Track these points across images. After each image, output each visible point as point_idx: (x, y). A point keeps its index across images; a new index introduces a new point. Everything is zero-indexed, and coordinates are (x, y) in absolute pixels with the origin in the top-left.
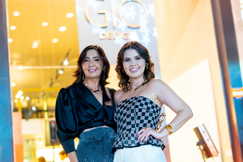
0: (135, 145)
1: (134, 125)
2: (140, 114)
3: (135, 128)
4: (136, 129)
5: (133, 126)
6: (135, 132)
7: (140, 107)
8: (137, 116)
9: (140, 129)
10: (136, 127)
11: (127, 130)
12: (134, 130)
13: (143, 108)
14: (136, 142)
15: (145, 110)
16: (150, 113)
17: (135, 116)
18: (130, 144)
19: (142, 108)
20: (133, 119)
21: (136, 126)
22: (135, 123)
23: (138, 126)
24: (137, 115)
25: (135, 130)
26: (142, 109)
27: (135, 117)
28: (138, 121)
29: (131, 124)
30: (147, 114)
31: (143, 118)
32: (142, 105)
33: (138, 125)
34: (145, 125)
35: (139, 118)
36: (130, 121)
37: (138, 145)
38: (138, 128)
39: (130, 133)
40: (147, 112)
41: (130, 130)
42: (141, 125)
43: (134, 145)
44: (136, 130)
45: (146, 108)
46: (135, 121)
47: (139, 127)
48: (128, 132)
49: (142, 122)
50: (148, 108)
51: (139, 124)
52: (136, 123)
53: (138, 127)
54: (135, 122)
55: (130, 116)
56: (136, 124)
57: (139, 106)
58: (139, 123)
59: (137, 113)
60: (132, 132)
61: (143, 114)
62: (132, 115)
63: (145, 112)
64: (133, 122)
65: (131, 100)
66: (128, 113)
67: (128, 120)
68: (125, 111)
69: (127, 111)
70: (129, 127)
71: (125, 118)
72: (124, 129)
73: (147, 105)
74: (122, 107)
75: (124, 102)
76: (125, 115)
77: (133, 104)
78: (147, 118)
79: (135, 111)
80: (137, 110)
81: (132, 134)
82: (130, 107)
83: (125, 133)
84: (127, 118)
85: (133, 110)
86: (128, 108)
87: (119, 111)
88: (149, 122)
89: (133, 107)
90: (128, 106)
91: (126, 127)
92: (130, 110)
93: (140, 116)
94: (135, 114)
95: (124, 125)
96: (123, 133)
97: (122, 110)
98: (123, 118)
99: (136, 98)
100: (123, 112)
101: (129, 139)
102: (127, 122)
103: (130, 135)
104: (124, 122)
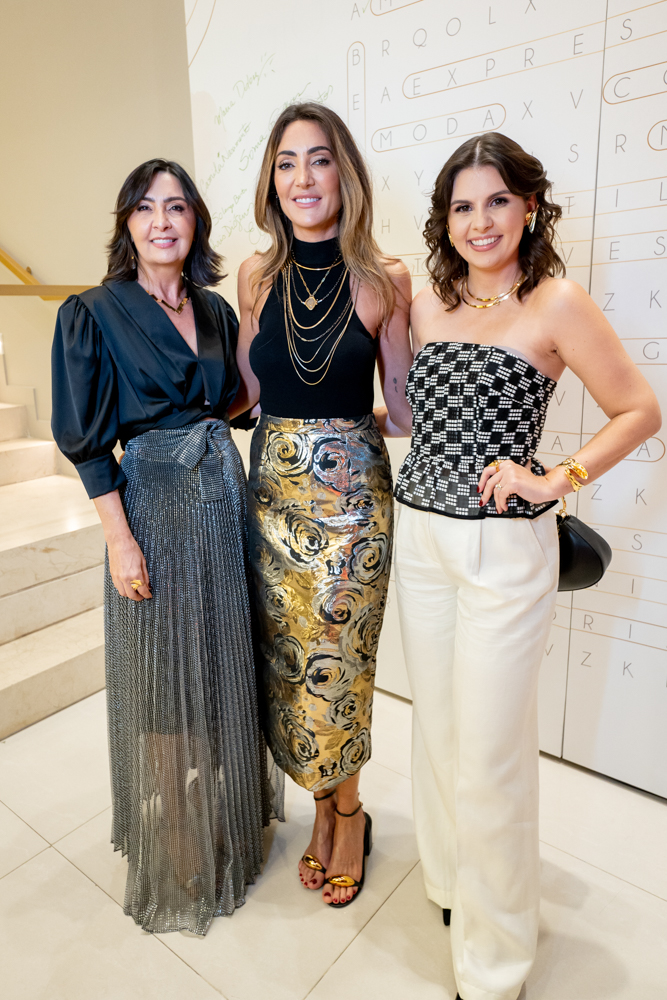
0: (466, 514)
1: (470, 446)
2: (490, 414)
3: (471, 455)
4: (474, 459)
5: (467, 450)
6: (472, 468)
7: (493, 393)
8: (480, 421)
9: (490, 460)
10: (475, 454)
11: (448, 458)
12: (470, 464)
13: (504, 395)
14: (473, 503)
15: (511, 403)
16: (524, 410)
17: (476, 419)
18: (453, 508)
19: (500, 394)
20: (468, 426)
21: (475, 450)
22: (475, 440)
23: (484, 451)
24: (481, 418)
25: (472, 462)
26: (498, 397)
27: (475, 422)
28: (484, 437)
29: (459, 442)
30: (515, 415)
31: (500, 426)
32: (499, 384)
33: (482, 448)
34: (505, 451)
35: (487, 426)
36: (459, 432)
37: (482, 514)
38: (481, 459)
39: (455, 468)
40: (515, 406)
41: (456, 460)
42: (493, 449)
43: (464, 512)
44: (475, 462)
45: (512, 396)
46: (475, 436)
47: (487, 454)
48: (448, 465)
49: (496, 438)
50: (520, 394)
51: (486, 444)
52: (476, 442)
53: (481, 455)
54: (476, 438)
55: (460, 416)
56: (475, 445)
57: (491, 390)
58: (487, 441)
59: (482, 410)
60: (463, 467)
61: (503, 414)
62: (468, 414)
63: (510, 407)
64: (467, 438)
65: (463, 356)
66: (454, 402)
67: (453, 425)
68: (442, 391)
69: (451, 394)
70: (453, 449)
71: (441, 414)
72: (438, 449)
73: (516, 385)
74: (432, 370)
75: (438, 352)
76: (441, 403)
77: (472, 378)
78: (512, 426)
79: (478, 402)
80: (483, 401)
81: (461, 474)
82: (462, 384)
83: (441, 464)
84: (449, 418)
85: (471, 398)
86: (452, 385)
87: (422, 380)
88: (520, 438)
89: (470, 390)
90: (455, 379)
91: (444, 447)
92: (461, 394)
93: (492, 422)
94: (476, 414)
95: (439, 438)
96: (432, 460)
97: (432, 381)
98: (433, 410)
99: (480, 352)
100: (434, 390)
101: (452, 488)
102: (448, 432)
103: (454, 477)
104: (439, 426)
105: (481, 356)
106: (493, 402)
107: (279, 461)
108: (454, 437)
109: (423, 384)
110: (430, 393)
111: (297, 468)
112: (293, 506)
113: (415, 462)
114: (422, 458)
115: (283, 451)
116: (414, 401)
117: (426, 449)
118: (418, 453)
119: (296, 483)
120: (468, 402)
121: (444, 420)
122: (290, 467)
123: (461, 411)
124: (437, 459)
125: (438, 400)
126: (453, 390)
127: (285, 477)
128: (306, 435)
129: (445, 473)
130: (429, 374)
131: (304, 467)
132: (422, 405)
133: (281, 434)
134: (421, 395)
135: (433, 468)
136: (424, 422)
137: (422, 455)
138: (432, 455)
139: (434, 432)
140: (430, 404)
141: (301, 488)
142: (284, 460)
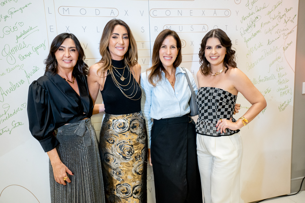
0: (216, 135)
1: (215, 116)
2: (220, 107)
5: (214, 117)
6: (216, 122)
7: (220, 101)
10: (217, 118)
11: (209, 120)
15: (225, 103)
16: (229, 105)
17: (216, 109)
18: (212, 134)
20: (214, 111)
22: (216, 114)
23: (219, 117)
24: (218, 108)
26: (222, 102)
28: (219, 113)
29: (212, 115)
30: (227, 107)
31: (223, 110)
32: (222, 99)
33: (219, 116)
35: (219, 110)
36: (212, 113)
37: (219, 135)
38: (219, 119)
39: (212, 122)
40: (227, 104)
41: (212, 120)
42: (222, 116)
44: (217, 120)
46: (216, 113)
48: (210, 122)
49: (222, 113)
50: (228, 101)
56: (217, 116)
59: (218, 106)
60: (214, 122)
61: (223, 107)
62: (214, 107)
63: (225, 105)
64: (214, 114)
65: (211, 91)
66: (209, 104)
67: (210, 111)
68: (206, 101)
69: (208, 102)
70: (211, 117)
71: (206, 108)
72: (206, 118)
73: (226, 99)
74: (203, 95)
75: (205, 90)
76: (206, 105)
77: (214, 97)
78: (226, 110)
79: (216, 104)
80: (218, 104)
81: (214, 124)
82: (211, 99)
83: (207, 122)
84: (208, 109)
85: (214, 103)
86: (208, 99)
87: (200, 98)
88: (229, 113)
89: (214, 101)
90: (209, 98)
91: (208, 117)
92: (211, 102)
93: (221, 109)
94: (216, 107)
95: (206, 114)
96: (205, 121)
97: (203, 98)
98: (204, 107)
99: (215, 90)
100: (204, 101)
101: (211, 128)
102: (208, 113)
103: (212, 125)
104: (206, 111)
105: (216, 91)
106: (221, 104)
107: (118, 129)
108: (210, 114)
109: (201, 99)
110: (203, 102)
111: (125, 130)
112: (123, 142)
113: (200, 121)
114: (202, 120)
115: (119, 125)
116: (198, 104)
117: (203, 118)
118: (200, 119)
119: (124, 135)
120: (213, 104)
121: (207, 109)
122: (122, 130)
123: (211, 107)
124: (206, 120)
125: (205, 104)
126: (209, 101)
127: (121, 133)
128: (127, 119)
129: (209, 124)
130: (203, 97)
131: (127, 129)
132: (201, 105)
133: (118, 120)
134: (200, 102)
135: (205, 123)
136: (202, 110)
137: (201, 119)
138: (204, 119)
139: (205, 113)
140: (203, 105)
141: (126, 136)
142: (120, 128)
